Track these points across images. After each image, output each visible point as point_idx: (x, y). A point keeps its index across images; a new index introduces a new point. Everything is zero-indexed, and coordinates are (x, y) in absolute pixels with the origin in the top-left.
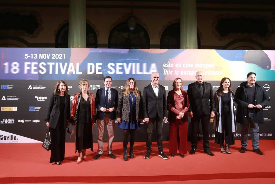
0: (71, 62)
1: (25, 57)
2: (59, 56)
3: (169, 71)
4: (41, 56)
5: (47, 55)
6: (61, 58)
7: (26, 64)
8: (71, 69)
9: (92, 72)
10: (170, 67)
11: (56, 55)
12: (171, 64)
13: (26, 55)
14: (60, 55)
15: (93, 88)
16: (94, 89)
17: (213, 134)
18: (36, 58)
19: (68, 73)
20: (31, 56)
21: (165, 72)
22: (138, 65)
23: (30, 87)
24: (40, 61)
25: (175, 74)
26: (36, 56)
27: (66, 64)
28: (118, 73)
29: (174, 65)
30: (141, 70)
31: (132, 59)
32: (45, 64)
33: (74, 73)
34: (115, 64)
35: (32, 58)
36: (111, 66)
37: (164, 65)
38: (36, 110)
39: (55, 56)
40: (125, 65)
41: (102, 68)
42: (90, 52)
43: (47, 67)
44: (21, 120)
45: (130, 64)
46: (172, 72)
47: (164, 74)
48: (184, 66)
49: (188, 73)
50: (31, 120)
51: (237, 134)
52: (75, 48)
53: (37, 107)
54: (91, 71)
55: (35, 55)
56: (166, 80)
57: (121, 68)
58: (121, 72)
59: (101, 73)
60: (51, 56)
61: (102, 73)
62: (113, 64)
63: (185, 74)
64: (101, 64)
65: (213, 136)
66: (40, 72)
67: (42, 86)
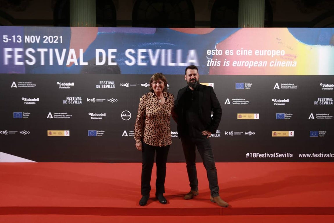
0: (72, 48)
1: (4, 40)
2: (54, 39)
3: (215, 61)
4: (27, 39)
5: (36, 36)
6: (57, 41)
7: (7, 50)
8: (72, 58)
9: (103, 63)
10: (217, 54)
11: (50, 37)
12: (218, 50)
13: (5, 37)
14: (54, 37)
15: (104, 86)
16: (106, 87)
17: (278, 154)
18: (21, 41)
19: (68, 63)
20: (12, 39)
21: (210, 63)
22: (169, 51)
23: (14, 85)
24: (25, 46)
25: (224, 65)
26: (20, 39)
27: (64, 50)
28: (140, 64)
29: (224, 52)
30: (174, 60)
31: (161, 44)
32: (33, 51)
33: (76, 64)
34: (135, 50)
35: (14, 41)
36: (130, 53)
37: (208, 52)
38: (23, 117)
39: (48, 39)
40: (150, 51)
41: (116, 57)
42: (99, 32)
43: (37, 55)
44: (3, 131)
45: (158, 51)
46: (220, 62)
47: (208, 65)
48: (239, 52)
49: (244, 64)
50: (17, 132)
51: (313, 154)
52: (80, 26)
53: (25, 113)
54: (101, 60)
55: (18, 37)
56: (211, 74)
57: (143, 57)
58: (145, 62)
59: (115, 64)
60: (42, 39)
61: (117, 64)
62: (133, 51)
63: (240, 65)
64: (115, 50)
65: (277, 156)
66: (27, 62)
67: (31, 83)
